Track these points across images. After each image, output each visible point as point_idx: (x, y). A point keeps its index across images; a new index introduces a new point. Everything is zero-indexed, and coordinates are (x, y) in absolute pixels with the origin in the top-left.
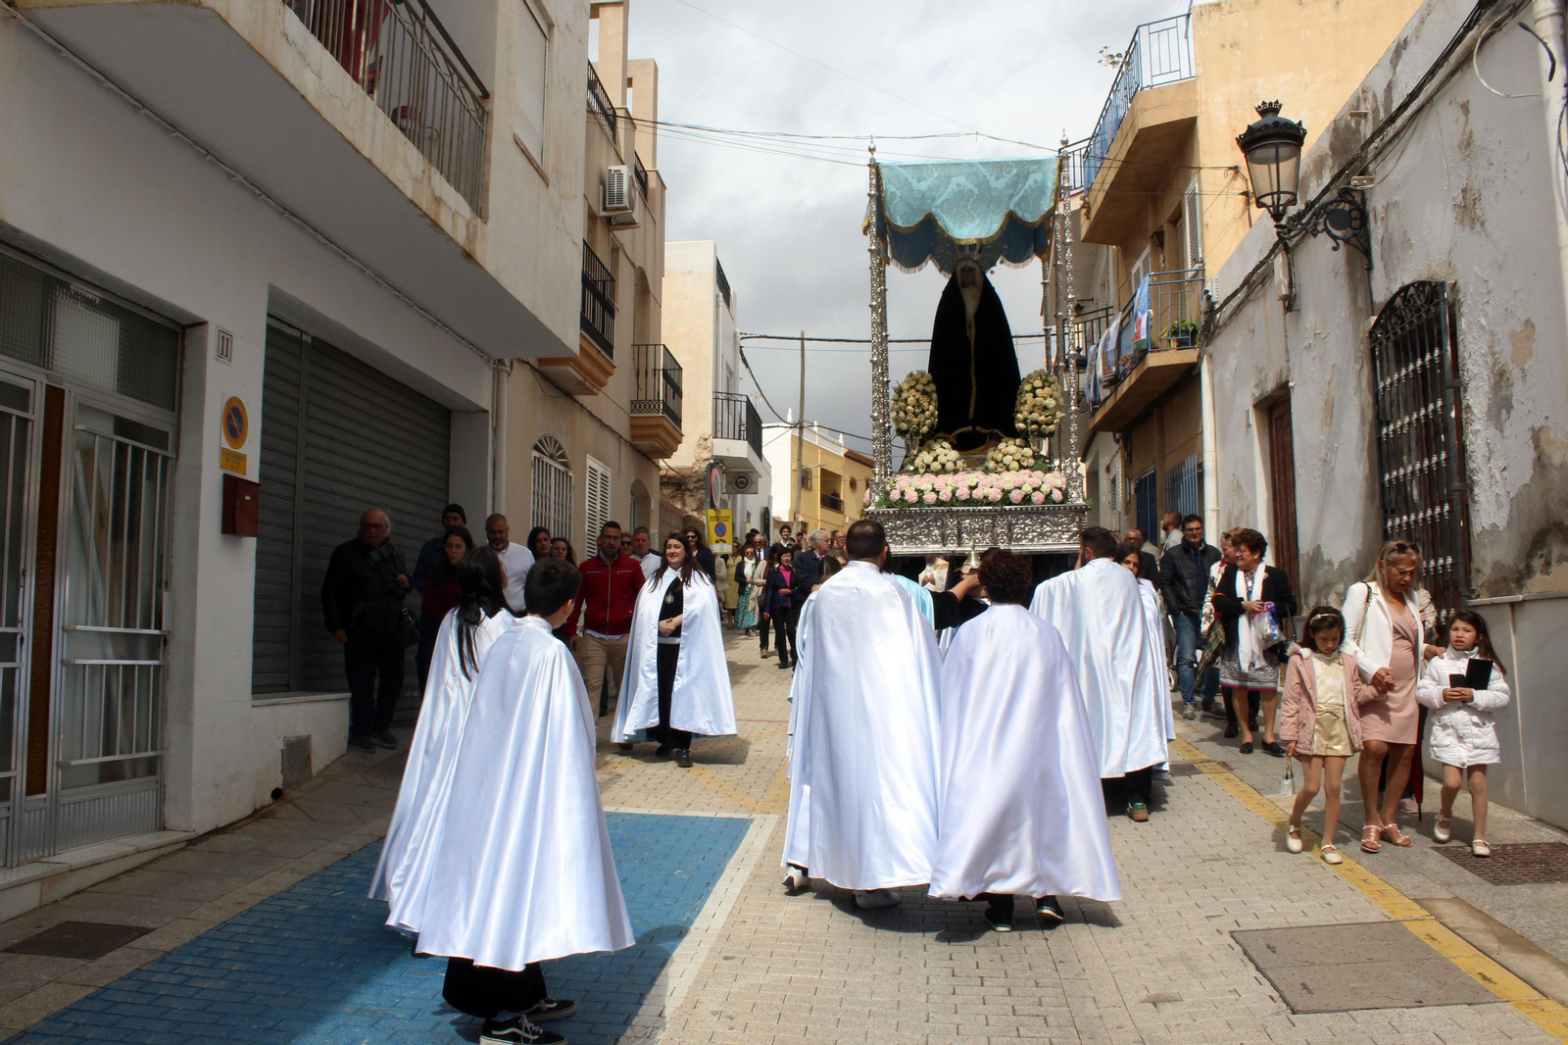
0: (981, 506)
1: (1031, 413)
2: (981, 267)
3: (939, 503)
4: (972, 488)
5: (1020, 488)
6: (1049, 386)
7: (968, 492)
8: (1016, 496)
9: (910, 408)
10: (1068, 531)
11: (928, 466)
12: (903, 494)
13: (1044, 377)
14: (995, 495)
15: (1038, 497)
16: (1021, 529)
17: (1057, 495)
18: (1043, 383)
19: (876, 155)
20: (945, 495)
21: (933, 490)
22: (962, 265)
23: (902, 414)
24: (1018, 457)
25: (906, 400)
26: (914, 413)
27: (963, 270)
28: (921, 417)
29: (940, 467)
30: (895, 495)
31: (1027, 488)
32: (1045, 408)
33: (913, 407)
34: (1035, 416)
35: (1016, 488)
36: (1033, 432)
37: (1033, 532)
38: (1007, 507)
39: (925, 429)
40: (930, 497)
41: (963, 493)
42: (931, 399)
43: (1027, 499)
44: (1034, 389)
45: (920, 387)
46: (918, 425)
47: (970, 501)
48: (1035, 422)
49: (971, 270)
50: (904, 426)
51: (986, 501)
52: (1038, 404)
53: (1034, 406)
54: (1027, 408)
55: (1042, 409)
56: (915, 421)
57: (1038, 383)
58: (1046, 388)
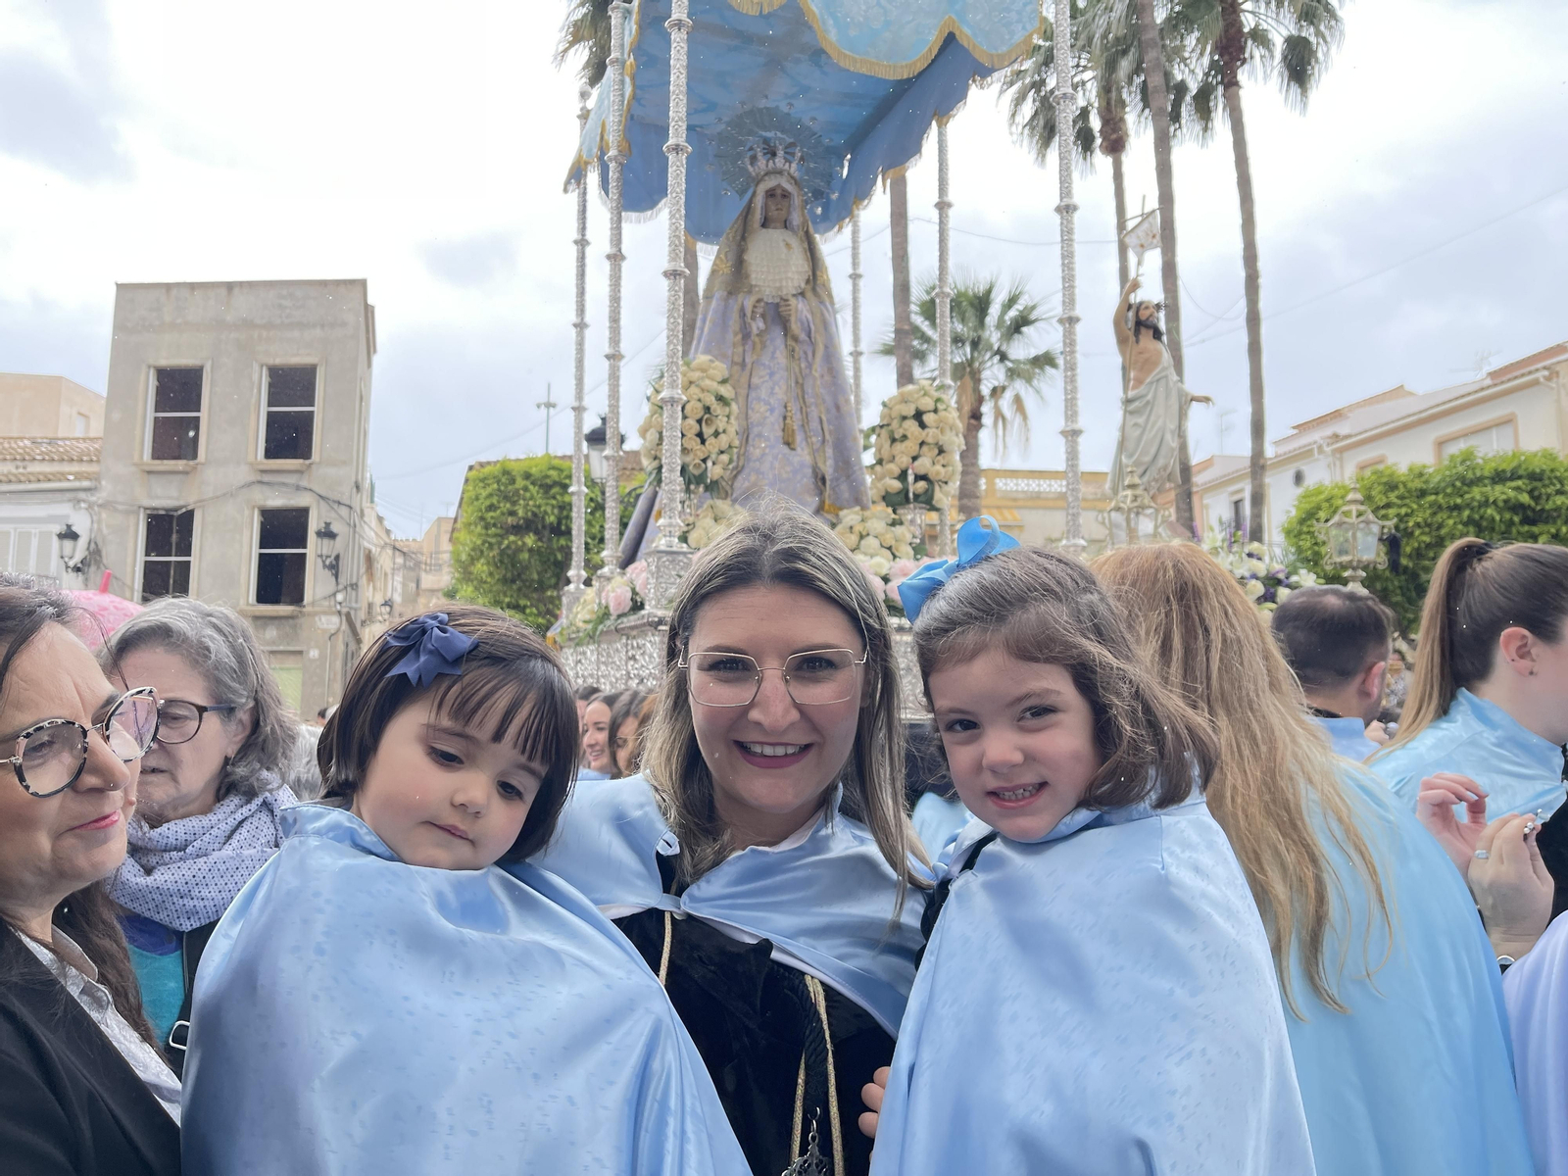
1: (914, 459)
22: (770, 183)
26: (700, 435)
27: (771, 194)
33: (699, 421)
36: (917, 496)
48: (918, 478)
52: (930, 440)
53: (922, 444)
54: (911, 446)
55: (937, 451)
56: (700, 451)
57: (927, 403)
58: (942, 414)
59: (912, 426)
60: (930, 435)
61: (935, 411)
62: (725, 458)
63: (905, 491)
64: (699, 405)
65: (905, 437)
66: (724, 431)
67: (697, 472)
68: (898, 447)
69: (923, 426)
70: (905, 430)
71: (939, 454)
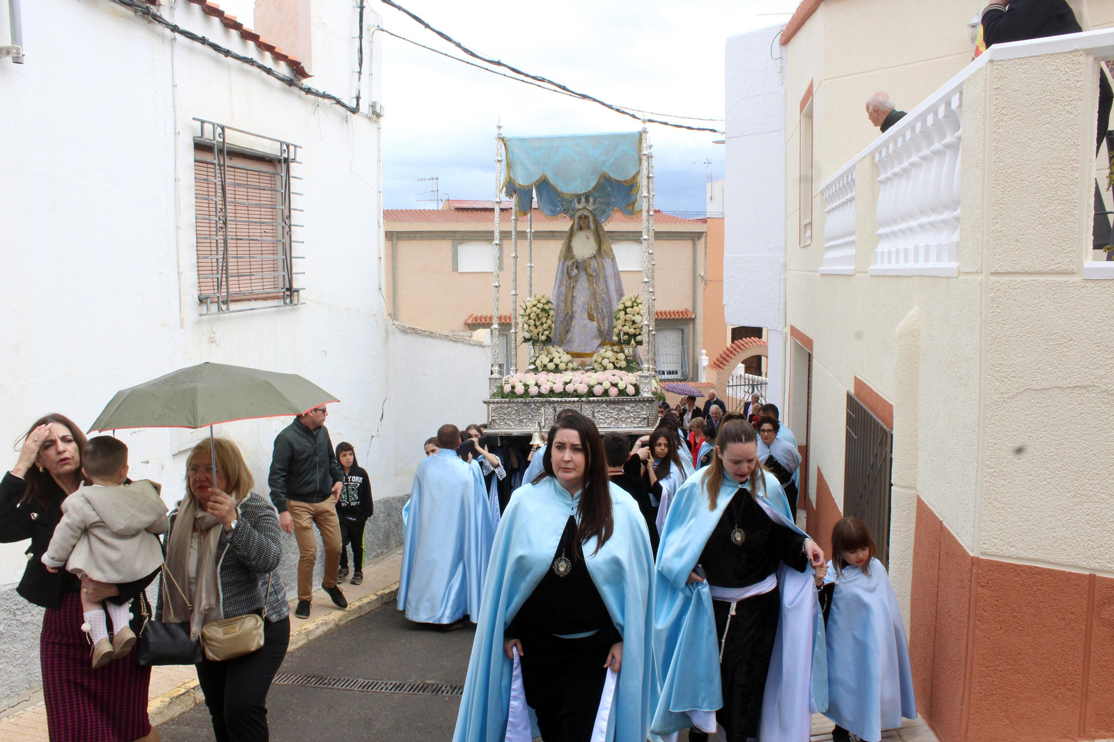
0: (572, 397)
1: (623, 326)
2: (594, 216)
3: (540, 395)
4: (566, 383)
5: (601, 384)
6: (637, 306)
7: (563, 387)
8: (598, 390)
9: (532, 321)
10: (638, 417)
11: (545, 366)
12: (513, 387)
13: (633, 299)
14: (583, 389)
15: (613, 391)
16: (602, 415)
17: (631, 390)
19: (502, 131)
20: (545, 390)
21: (537, 384)
23: (526, 326)
24: (613, 359)
25: (529, 315)
26: (535, 325)
27: (580, 218)
28: (540, 329)
29: (554, 366)
30: (507, 388)
31: (607, 385)
32: (634, 322)
33: (535, 320)
34: (626, 329)
35: (598, 384)
36: (624, 341)
37: (611, 417)
38: (591, 399)
39: (543, 338)
40: (533, 390)
41: (558, 388)
42: (549, 315)
43: (606, 393)
44: (626, 308)
45: (540, 305)
46: (538, 334)
47: (564, 394)
48: (626, 334)
49: (586, 217)
50: (527, 335)
51: (576, 394)
53: (626, 320)
54: (620, 322)
55: (631, 323)
56: (536, 331)
57: (629, 304)
58: (635, 308)
59: (622, 313)
60: (629, 317)
61: (633, 307)
62: (547, 332)
63: (620, 340)
64: (535, 314)
65: (619, 318)
66: (546, 323)
67: (536, 339)
69: (626, 313)
71: (633, 324)
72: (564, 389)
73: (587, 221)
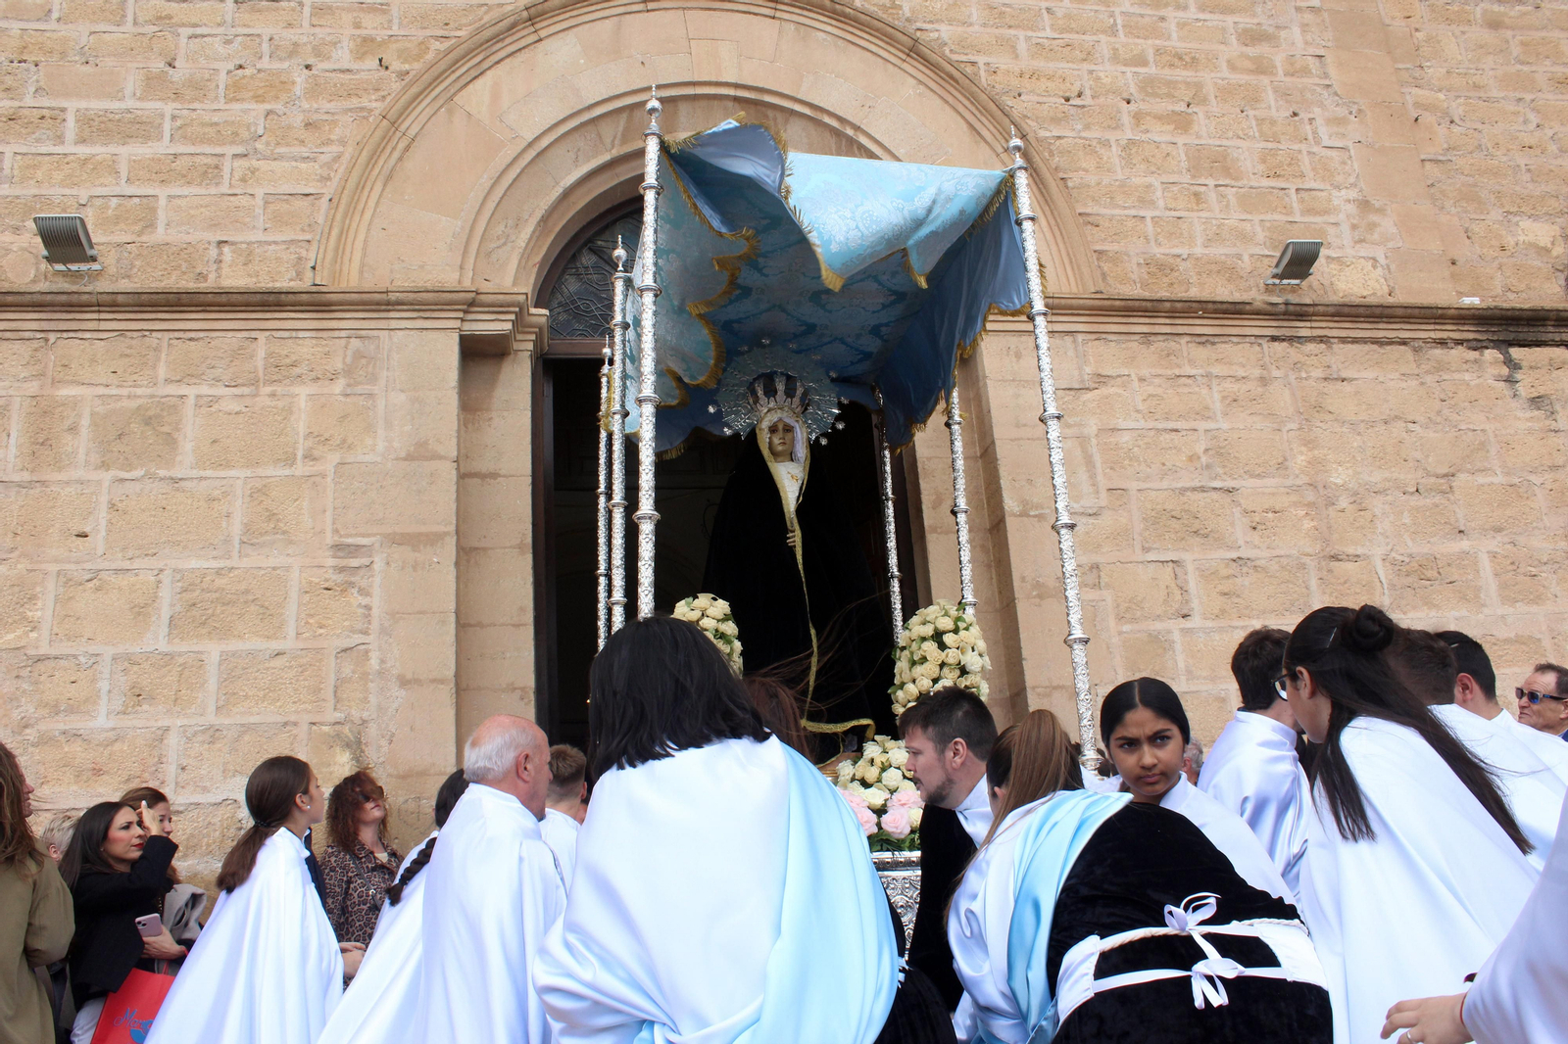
4: (880, 811)
6: (967, 629)
18: (955, 624)
22: (770, 419)
45: (707, 623)
49: (788, 429)
52: (951, 660)
53: (942, 665)
54: (930, 669)
55: (958, 672)
58: (962, 633)
59: (930, 647)
60: (951, 656)
61: (956, 631)
65: (924, 659)
68: (918, 670)
69: (942, 646)
70: (925, 651)
71: (962, 675)
72: (879, 825)
73: (789, 436)
